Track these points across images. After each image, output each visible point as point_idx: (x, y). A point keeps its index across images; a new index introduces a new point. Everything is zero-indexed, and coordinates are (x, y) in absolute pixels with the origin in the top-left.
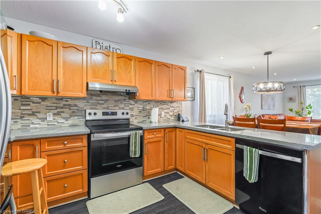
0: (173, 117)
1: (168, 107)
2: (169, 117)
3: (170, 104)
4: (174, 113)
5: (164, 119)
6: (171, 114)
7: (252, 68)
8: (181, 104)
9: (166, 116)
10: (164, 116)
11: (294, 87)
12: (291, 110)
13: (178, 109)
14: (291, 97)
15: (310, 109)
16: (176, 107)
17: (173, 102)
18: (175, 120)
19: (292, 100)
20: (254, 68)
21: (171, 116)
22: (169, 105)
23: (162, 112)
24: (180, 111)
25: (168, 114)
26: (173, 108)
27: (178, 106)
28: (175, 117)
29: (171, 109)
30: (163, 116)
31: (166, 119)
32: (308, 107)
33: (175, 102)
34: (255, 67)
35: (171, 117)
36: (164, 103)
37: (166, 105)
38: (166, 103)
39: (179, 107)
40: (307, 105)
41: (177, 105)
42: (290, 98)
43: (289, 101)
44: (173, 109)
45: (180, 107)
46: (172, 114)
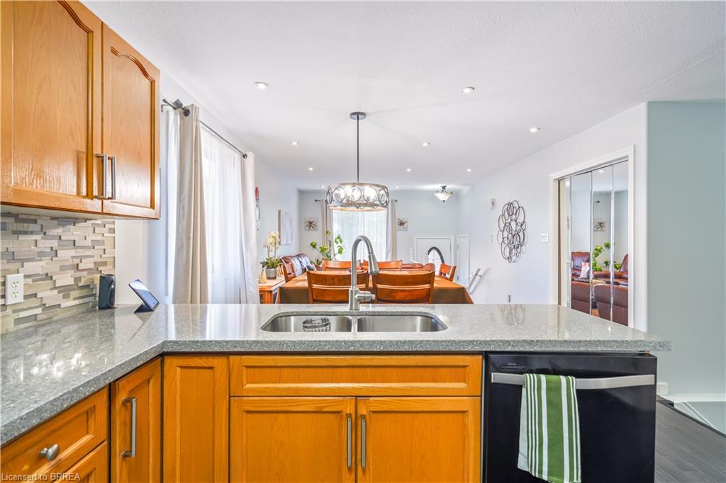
0: (74, 294)
1: (45, 245)
2: (50, 296)
3: (59, 231)
4: (78, 274)
5: (22, 315)
6: (66, 279)
7: (291, 143)
8: (112, 231)
9: (35, 295)
10: (26, 297)
11: (316, 201)
12: (314, 246)
13: (97, 252)
14: (312, 220)
15: (339, 244)
16: (88, 243)
17: (75, 221)
18: (84, 309)
19: (313, 227)
20: (295, 143)
21: (65, 291)
22: (53, 237)
23: (10, 278)
24: (105, 264)
25: (49, 283)
26: (73, 252)
27: (99, 238)
28: (85, 292)
29: (66, 254)
30: (20, 299)
31: (39, 311)
32: (338, 240)
33: (86, 220)
34: (298, 143)
35: (66, 297)
36: (20, 227)
37: (38, 237)
38: (35, 221)
39: (102, 243)
40: (335, 236)
41: (91, 237)
42: (310, 223)
43: (307, 228)
44: (73, 257)
45: (108, 247)
46: (71, 282)
